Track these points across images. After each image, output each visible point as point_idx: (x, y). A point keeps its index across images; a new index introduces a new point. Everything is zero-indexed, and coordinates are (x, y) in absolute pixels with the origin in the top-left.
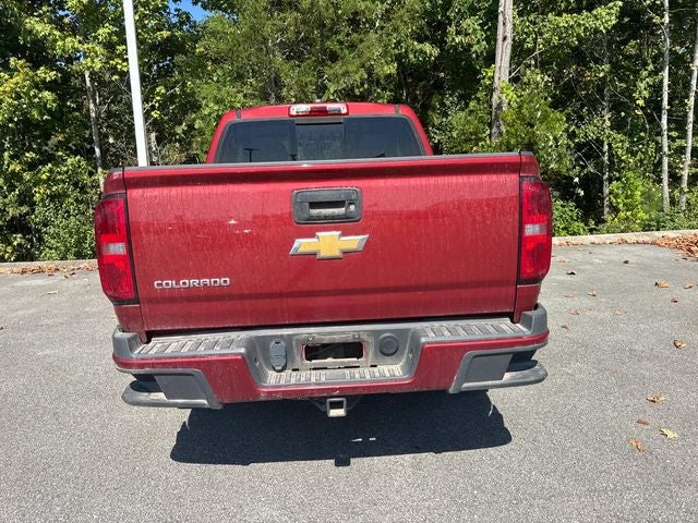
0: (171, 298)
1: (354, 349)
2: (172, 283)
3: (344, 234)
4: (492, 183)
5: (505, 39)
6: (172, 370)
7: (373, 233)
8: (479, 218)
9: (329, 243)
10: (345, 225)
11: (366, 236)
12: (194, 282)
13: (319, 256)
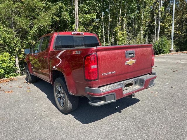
0: (105, 77)
1: (130, 85)
2: (105, 74)
5: (77, 18)
6: (110, 94)
7: (137, 59)
9: (130, 62)
10: (132, 58)
12: (109, 73)
13: (129, 65)
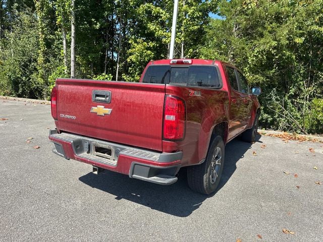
2: (64, 116)
3: (105, 108)
4: (154, 96)
7: (114, 109)
8: (148, 109)
9: (101, 110)
11: (111, 110)
12: (68, 116)
13: (98, 114)
